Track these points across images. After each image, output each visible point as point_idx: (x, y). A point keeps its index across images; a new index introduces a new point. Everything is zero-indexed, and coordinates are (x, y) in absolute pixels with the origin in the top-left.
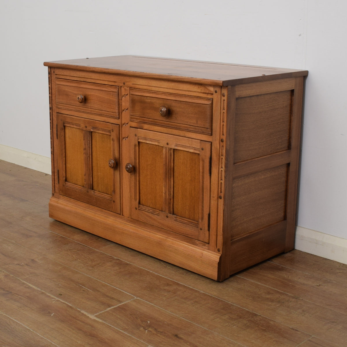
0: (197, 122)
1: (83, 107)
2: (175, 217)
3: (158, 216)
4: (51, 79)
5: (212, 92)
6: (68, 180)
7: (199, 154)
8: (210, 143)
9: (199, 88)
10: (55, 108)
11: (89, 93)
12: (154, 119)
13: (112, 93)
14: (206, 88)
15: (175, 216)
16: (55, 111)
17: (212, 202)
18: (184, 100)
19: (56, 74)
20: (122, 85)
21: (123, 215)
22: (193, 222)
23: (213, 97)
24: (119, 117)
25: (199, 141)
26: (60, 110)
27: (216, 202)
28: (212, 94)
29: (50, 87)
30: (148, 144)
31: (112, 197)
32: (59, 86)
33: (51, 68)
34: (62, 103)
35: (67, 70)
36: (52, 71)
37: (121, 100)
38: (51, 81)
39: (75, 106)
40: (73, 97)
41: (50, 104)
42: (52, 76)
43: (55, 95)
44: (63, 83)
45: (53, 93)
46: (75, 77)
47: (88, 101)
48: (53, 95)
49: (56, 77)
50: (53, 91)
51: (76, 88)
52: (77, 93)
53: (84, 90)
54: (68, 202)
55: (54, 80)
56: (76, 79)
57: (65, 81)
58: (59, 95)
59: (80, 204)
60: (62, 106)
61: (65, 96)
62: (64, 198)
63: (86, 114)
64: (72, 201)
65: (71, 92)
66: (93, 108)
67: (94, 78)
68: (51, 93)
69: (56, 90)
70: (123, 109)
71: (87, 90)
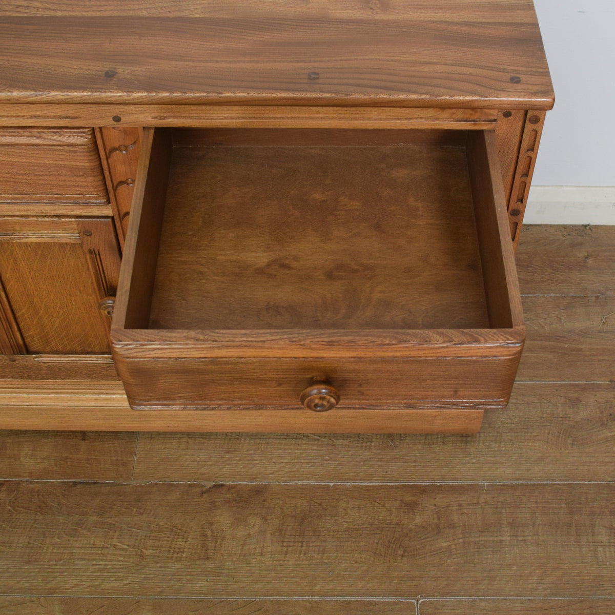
24: (109, 201)
31: (112, 358)
37: (107, 158)
70: (123, 179)
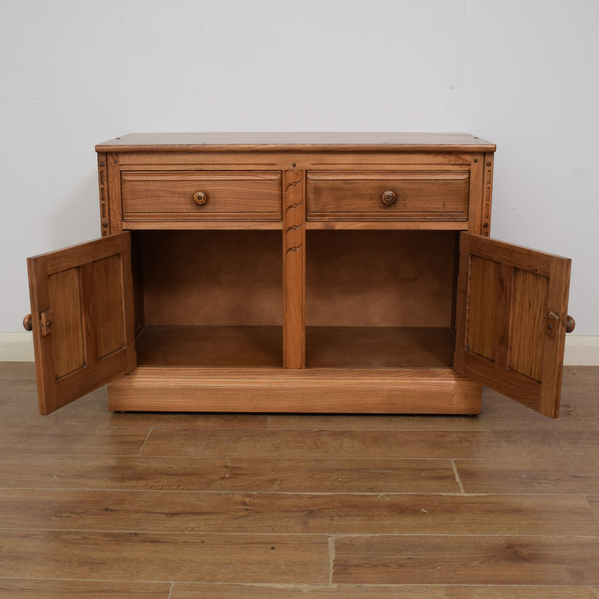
0: (444, 205)
1: (199, 211)
4: (107, 175)
5: (469, 162)
9: (446, 158)
10: (119, 223)
11: (209, 188)
12: (360, 212)
13: (268, 182)
14: (459, 158)
16: (118, 227)
18: (420, 178)
19: (120, 165)
20: (290, 167)
23: (470, 168)
24: (282, 218)
26: (131, 224)
28: (470, 165)
29: (106, 187)
32: (134, 183)
33: (106, 156)
34: (143, 211)
35: (151, 155)
36: (111, 160)
37: (286, 191)
38: (106, 178)
39: (177, 212)
40: (172, 199)
41: (105, 217)
42: (109, 168)
43: (120, 200)
44: (143, 177)
45: (114, 197)
46: (174, 164)
47: (211, 200)
48: (113, 201)
49: (121, 170)
50: (112, 195)
51: (179, 183)
52: (182, 190)
53: (199, 183)
54: (153, 375)
55: (116, 175)
56: (175, 168)
57: (147, 175)
58: (133, 199)
59: (186, 371)
60: (140, 216)
61: (149, 199)
62: (144, 371)
63: (203, 223)
64: (163, 371)
65: (166, 191)
66: (223, 211)
67: (223, 162)
68: (109, 198)
69: (123, 191)
70: (291, 204)
71: (209, 183)
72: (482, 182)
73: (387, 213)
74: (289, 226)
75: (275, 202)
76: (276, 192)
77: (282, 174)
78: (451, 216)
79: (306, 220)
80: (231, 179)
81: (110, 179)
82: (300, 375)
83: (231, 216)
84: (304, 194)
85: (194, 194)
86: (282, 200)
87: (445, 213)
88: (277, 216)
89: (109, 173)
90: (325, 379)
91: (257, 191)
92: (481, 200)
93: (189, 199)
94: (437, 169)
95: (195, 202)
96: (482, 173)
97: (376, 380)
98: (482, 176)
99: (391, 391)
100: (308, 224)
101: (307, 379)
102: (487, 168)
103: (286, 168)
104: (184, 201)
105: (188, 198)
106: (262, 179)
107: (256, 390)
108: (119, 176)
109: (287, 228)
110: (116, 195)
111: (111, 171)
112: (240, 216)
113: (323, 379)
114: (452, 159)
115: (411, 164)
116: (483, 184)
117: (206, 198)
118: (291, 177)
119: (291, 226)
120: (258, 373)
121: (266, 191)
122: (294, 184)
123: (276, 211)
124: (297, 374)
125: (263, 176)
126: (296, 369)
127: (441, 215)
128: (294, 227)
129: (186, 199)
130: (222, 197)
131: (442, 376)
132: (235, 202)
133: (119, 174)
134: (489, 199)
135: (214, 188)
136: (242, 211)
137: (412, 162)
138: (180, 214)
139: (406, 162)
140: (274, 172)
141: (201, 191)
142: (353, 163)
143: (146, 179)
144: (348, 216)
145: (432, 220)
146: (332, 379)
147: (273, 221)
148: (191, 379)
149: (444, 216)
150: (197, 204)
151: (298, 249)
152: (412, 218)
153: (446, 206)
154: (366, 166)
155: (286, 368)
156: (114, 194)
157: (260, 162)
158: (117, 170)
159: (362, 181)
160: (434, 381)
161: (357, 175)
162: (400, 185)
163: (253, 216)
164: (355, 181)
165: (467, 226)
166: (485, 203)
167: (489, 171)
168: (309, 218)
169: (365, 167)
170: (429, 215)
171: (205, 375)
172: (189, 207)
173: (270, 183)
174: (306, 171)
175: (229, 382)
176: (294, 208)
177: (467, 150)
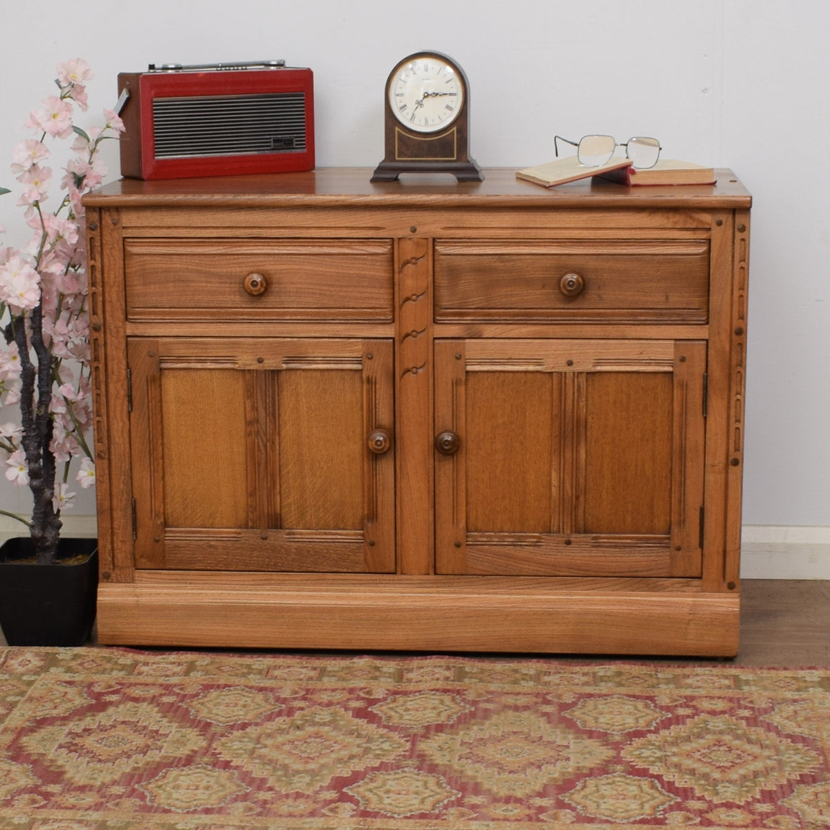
0: (667, 298)
1: (255, 306)
2: (593, 538)
3: (536, 548)
4: (102, 244)
5: (709, 224)
6: (170, 521)
7: (671, 373)
8: (705, 342)
9: (668, 218)
10: (121, 324)
11: (270, 267)
13: (369, 257)
14: (691, 218)
15: (594, 535)
16: (118, 332)
17: (710, 478)
18: (624, 252)
19: (124, 228)
20: (406, 232)
21: (404, 572)
22: (650, 538)
23: (710, 236)
24: (394, 318)
25: (673, 342)
26: (140, 326)
27: (723, 475)
28: (709, 229)
29: (98, 265)
30: (497, 375)
31: (363, 535)
32: (146, 258)
33: (100, 212)
34: (160, 305)
35: (175, 213)
36: (107, 218)
37: (400, 272)
38: (99, 249)
39: (217, 308)
40: (209, 285)
41: (96, 314)
42: (105, 233)
43: (122, 286)
44: (162, 248)
45: (112, 280)
46: (213, 227)
47: (275, 288)
48: (111, 287)
49: (124, 236)
50: (109, 278)
51: (221, 258)
52: (225, 270)
53: (253, 260)
54: (175, 583)
55: (115, 245)
56: (214, 233)
57: (169, 244)
58: (144, 284)
59: (230, 578)
60: (155, 313)
61: (171, 285)
62: (159, 576)
63: (261, 325)
64: (193, 577)
65: (199, 272)
66: (295, 306)
67: (295, 224)
68: (103, 282)
69: (127, 271)
70: (409, 295)
71: (271, 258)
72: (730, 259)
73: (571, 311)
74: (404, 332)
75: (382, 291)
76: (383, 274)
77: (393, 245)
78: (679, 315)
79: (435, 322)
80: (307, 252)
81: (106, 252)
82: (427, 585)
83: (307, 314)
84: (431, 278)
85: (245, 278)
86: (393, 288)
87: (667, 311)
88: (384, 314)
89: (104, 242)
90: (469, 593)
91: (351, 272)
92: (729, 290)
93: (237, 285)
94: (655, 237)
95: (246, 291)
96: (731, 244)
97: (555, 594)
98: (730, 248)
99: (580, 614)
100: (437, 327)
101: (438, 592)
102: (739, 235)
103: (400, 234)
104: (228, 289)
105: (236, 283)
106: (358, 252)
107: (351, 610)
108: (121, 246)
109: (403, 335)
110: (115, 277)
111: (107, 238)
112: (324, 314)
113: (465, 593)
114: (678, 219)
115: (611, 229)
116: (733, 261)
117: (265, 285)
118: (408, 250)
119: (410, 332)
120: (354, 582)
121: (367, 273)
122: (414, 261)
123: (384, 306)
124: (421, 584)
125: (361, 248)
126: (420, 574)
127: (661, 315)
128: (414, 334)
129: (233, 285)
130: (292, 283)
131: (670, 589)
132: (314, 291)
133: (121, 242)
134: (743, 286)
135: (277, 267)
136: (326, 306)
137: (612, 226)
138: (223, 310)
139: (602, 226)
140: (379, 241)
141: (258, 272)
142: (513, 226)
143: (166, 252)
144: (505, 315)
145: (648, 322)
146: (479, 594)
147: (378, 324)
148: (240, 590)
149: (666, 315)
150: (251, 294)
151: (420, 371)
152: (613, 318)
153: (671, 299)
154: (534, 231)
155: (402, 574)
156: (112, 276)
157: (356, 224)
158: (117, 236)
159: (528, 257)
160: (655, 598)
161: (518, 246)
162: (592, 264)
163: (345, 314)
164: (515, 257)
165: (707, 333)
166: (736, 294)
167: (743, 240)
168: (438, 318)
169: (533, 233)
170: (641, 315)
171: (263, 585)
172: (237, 298)
173: (372, 260)
174: (434, 239)
175: (303, 597)
176: (414, 300)
177: (704, 205)
